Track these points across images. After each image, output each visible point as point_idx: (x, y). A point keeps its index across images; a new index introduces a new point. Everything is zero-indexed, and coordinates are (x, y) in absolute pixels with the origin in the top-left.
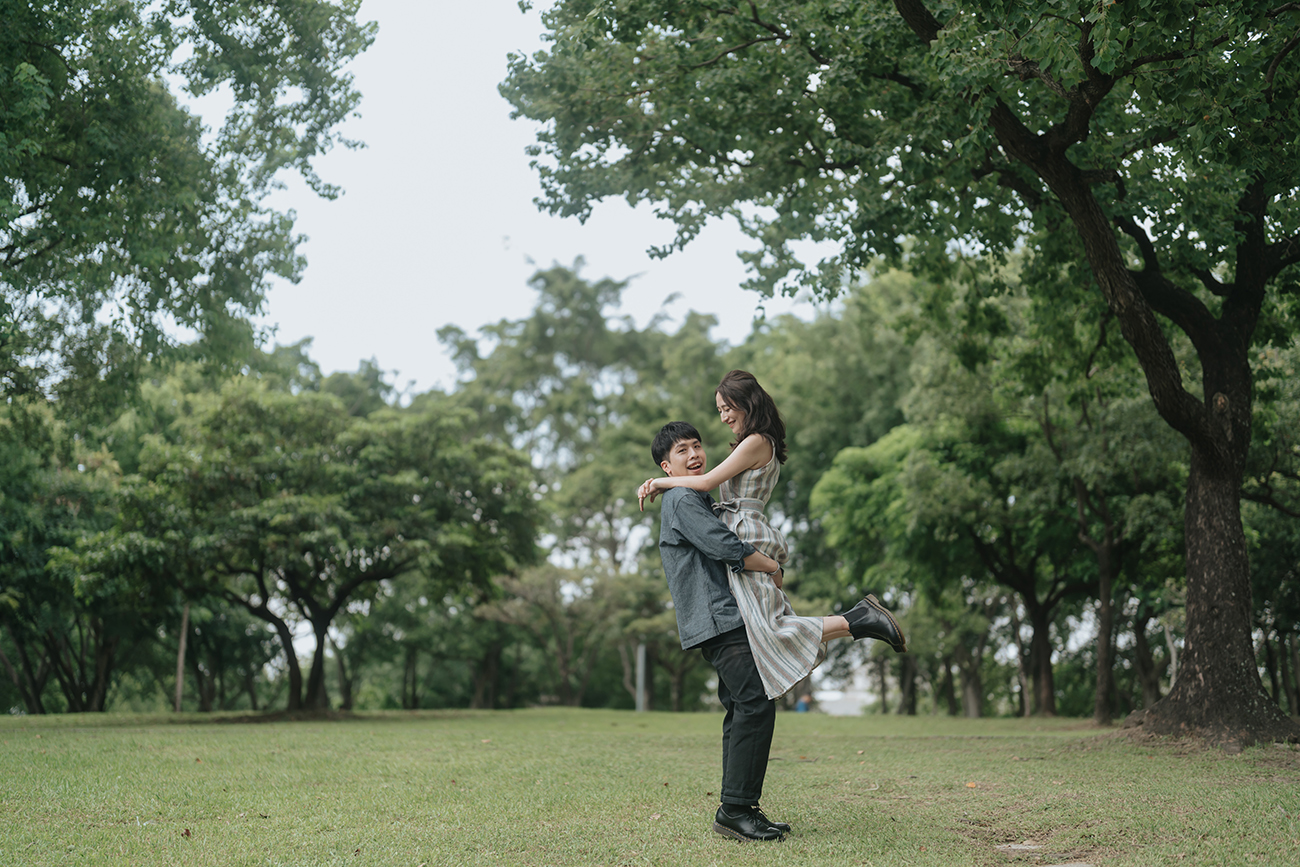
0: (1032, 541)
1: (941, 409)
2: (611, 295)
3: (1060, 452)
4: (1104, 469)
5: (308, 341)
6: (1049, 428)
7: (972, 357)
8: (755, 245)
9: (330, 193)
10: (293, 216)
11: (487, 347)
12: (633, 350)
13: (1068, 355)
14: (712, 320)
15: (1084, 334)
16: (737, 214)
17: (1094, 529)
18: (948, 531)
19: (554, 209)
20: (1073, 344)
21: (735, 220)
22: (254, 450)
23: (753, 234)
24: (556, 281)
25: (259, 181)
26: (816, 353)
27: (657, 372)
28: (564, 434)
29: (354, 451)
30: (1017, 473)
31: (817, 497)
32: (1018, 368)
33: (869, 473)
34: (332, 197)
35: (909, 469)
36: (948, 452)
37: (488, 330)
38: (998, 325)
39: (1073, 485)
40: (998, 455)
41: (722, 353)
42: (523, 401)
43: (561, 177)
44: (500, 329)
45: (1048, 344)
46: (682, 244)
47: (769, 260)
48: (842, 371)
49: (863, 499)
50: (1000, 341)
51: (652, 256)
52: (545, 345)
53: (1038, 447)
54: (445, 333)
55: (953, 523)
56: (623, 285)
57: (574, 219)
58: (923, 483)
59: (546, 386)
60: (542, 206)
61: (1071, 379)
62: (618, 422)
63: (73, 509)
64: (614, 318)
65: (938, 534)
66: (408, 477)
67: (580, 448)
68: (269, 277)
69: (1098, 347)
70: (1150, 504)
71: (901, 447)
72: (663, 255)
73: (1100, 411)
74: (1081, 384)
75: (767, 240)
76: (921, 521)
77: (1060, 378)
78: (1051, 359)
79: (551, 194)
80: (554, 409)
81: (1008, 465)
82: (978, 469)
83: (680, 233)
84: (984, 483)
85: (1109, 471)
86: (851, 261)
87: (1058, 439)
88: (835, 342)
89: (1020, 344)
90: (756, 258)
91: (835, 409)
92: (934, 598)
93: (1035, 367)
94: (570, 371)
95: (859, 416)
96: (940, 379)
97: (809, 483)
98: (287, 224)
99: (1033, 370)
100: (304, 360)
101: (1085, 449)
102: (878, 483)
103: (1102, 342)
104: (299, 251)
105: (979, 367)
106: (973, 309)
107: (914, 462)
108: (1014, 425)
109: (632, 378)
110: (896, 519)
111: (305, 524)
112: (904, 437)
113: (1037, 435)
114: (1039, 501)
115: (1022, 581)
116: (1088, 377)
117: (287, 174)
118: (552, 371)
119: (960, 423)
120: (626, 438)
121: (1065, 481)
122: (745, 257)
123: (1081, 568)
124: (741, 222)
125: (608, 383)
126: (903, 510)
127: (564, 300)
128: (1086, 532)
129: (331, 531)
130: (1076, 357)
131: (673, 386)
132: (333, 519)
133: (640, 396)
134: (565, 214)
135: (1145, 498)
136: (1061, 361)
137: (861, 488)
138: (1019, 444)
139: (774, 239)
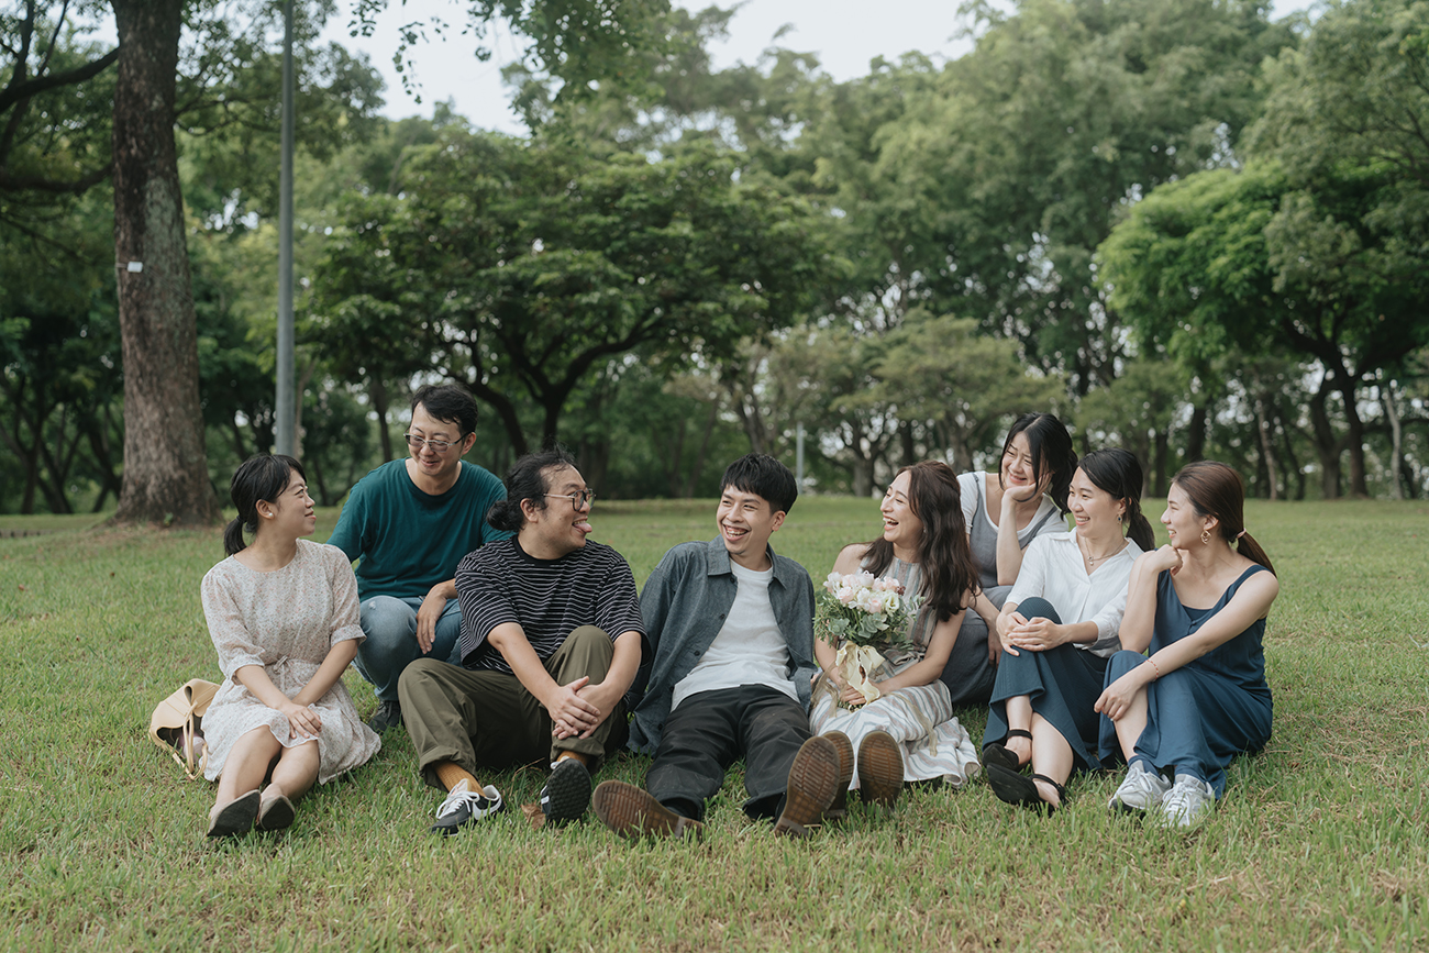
2: (716, 27)
33: (1172, 225)
49: (1173, 256)
56: (729, 14)
71: (1216, 194)
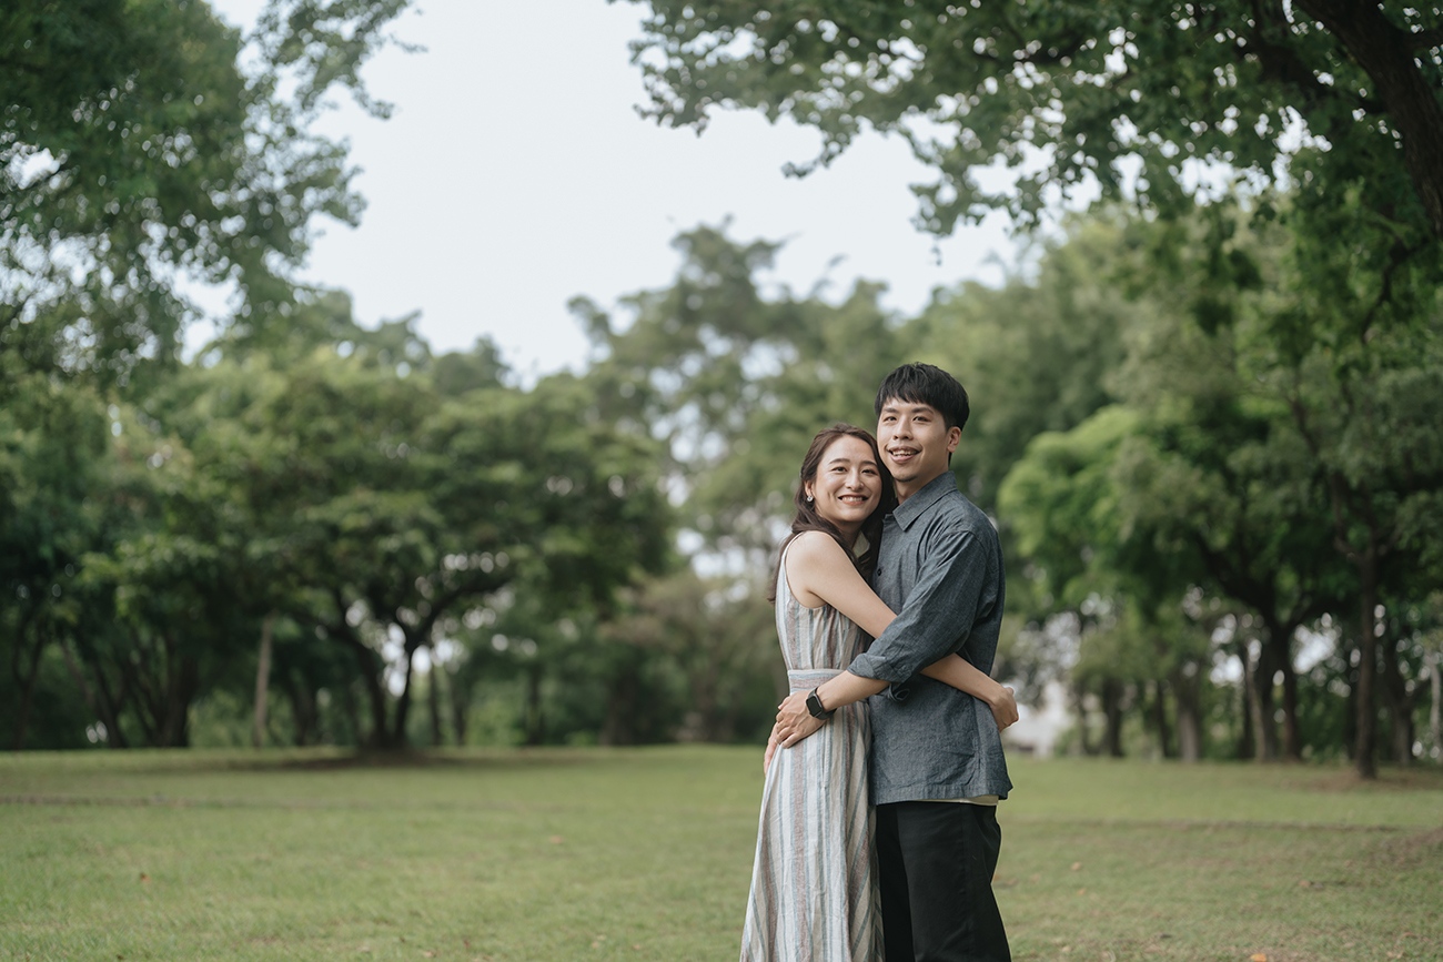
0: (1272, 548)
1: (1164, 385)
2: (764, 259)
3: (1314, 440)
4: (1371, 459)
5: (416, 315)
6: (1299, 410)
7: (1213, 317)
8: (932, 175)
9: (383, 112)
10: (345, 145)
11: (622, 321)
12: (791, 321)
13: (1336, 313)
14: (882, 287)
15: (1362, 286)
16: (907, 134)
17: (1353, 534)
18: (1172, 537)
19: (661, 117)
20: (1346, 296)
21: (903, 143)
22: (326, 438)
23: (928, 160)
24: (704, 244)
25: (307, 99)
26: (1005, 322)
27: (816, 347)
28: (712, 419)
29: (443, 440)
30: (1258, 465)
31: (1008, 494)
32: (1272, 331)
34: (386, 117)
35: (1124, 461)
36: (1170, 440)
37: (626, 301)
38: (1247, 275)
39: (1331, 482)
40: (1233, 444)
41: (896, 325)
42: (664, 382)
43: (671, 76)
44: (638, 300)
45: (1311, 302)
46: (828, 159)
47: (948, 194)
48: (1036, 343)
50: (1248, 297)
51: (787, 175)
52: (690, 317)
53: (1284, 434)
54: (578, 304)
55: (1178, 529)
56: (778, 246)
57: (687, 130)
58: (1141, 479)
59: (692, 365)
60: (644, 115)
61: (1339, 347)
62: (772, 405)
63: (137, 508)
64: (768, 284)
65: (1160, 541)
66: (508, 472)
67: (731, 436)
68: (318, 221)
69: (1379, 303)
70: (1429, 505)
71: (1111, 433)
72: (801, 174)
73: (1366, 388)
74: (1354, 351)
75: (947, 168)
76: (1138, 525)
77: (1325, 344)
78: (1317, 318)
79: (658, 99)
80: (700, 391)
81: (1245, 456)
82: (1208, 461)
83: (826, 144)
84: (1216, 478)
85: (1377, 462)
86: (1061, 176)
87: (1311, 423)
88: (1026, 310)
89: (1273, 302)
90: (930, 192)
91: (1027, 389)
92: (1149, 614)
93: (1293, 330)
94: (718, 346)
95: (1055, 396)
96: (1161, 350)
97: (997, 476)
98: (339, 153)
99: (1291, 333)
100: (412, 336)
101: (1348, 435)
102: (1083, 479)
103: (1386, 295)
104: (354, 186)
105: (1221, 329)
106: (1215, 254)
107: (1130, 452)
108: (1251, 406)
109: (790, 353)
110: (1106, 524)
111: (384, 528)
112: (1113, 422)
113: (1283, 418)
114: (1286, 502)
115: (1254, 594)
116: (1363, 341)
117: (337, 91)
118: (697, 347)
119: (1186, 404)
120: (780, 424)
121: (1319, 475)
122: (919, 191)
123: (1335, 581)
124: (913, 144)
125: (763, 361)
126: (1115, 511)
127: (710, 263)
128: (1344, 538)
129: (414, 537)
130: (1348, 315)
131: (836, 363)
132: (416, 523)
133: (801, 375)
134: (675, 124)
135: (1423, 497)
136: (1329, 324)
137: (1060, 484)
138: (1260, 430)
139: (956, 165)
